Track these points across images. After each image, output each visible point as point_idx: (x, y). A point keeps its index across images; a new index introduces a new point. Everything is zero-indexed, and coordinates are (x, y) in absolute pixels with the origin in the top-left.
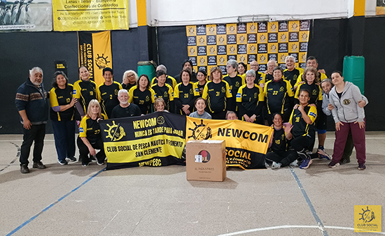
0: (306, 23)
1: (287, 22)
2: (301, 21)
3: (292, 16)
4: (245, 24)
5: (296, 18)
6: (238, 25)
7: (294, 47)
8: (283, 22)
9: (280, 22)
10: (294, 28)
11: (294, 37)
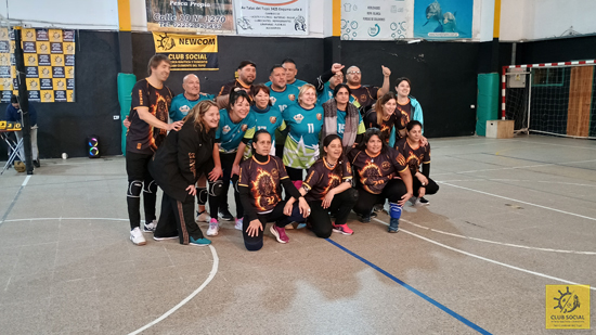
0: (70, 33)
1: (46, 30)
2: (63, 30)
3: (52, 23)
5: (58, 26)
7: (57, 61)
8: (41, 29)
9: (37, 30)
10: (55, 37)
11: (56, 48)
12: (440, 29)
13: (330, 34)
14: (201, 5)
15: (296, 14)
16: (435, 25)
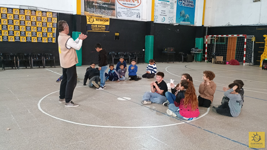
0: (55, 14)
1: (46, 12)
3: (49, 9)
4: (24, 10)
5: (51, 11)
6: (20, 10)
7: (49, 25)
9: (42, 12)
11: (49, 20)
14: (104, 6)
15: (137, 12)
16: (183, 19)
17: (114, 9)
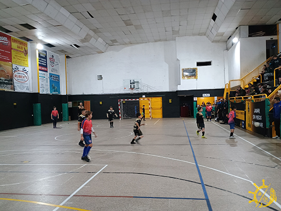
12: (54, 91)
13: (37, 92)
14: (6, 82)
15: (27, 85)
16: (54, 90)
17: (12, 84)
